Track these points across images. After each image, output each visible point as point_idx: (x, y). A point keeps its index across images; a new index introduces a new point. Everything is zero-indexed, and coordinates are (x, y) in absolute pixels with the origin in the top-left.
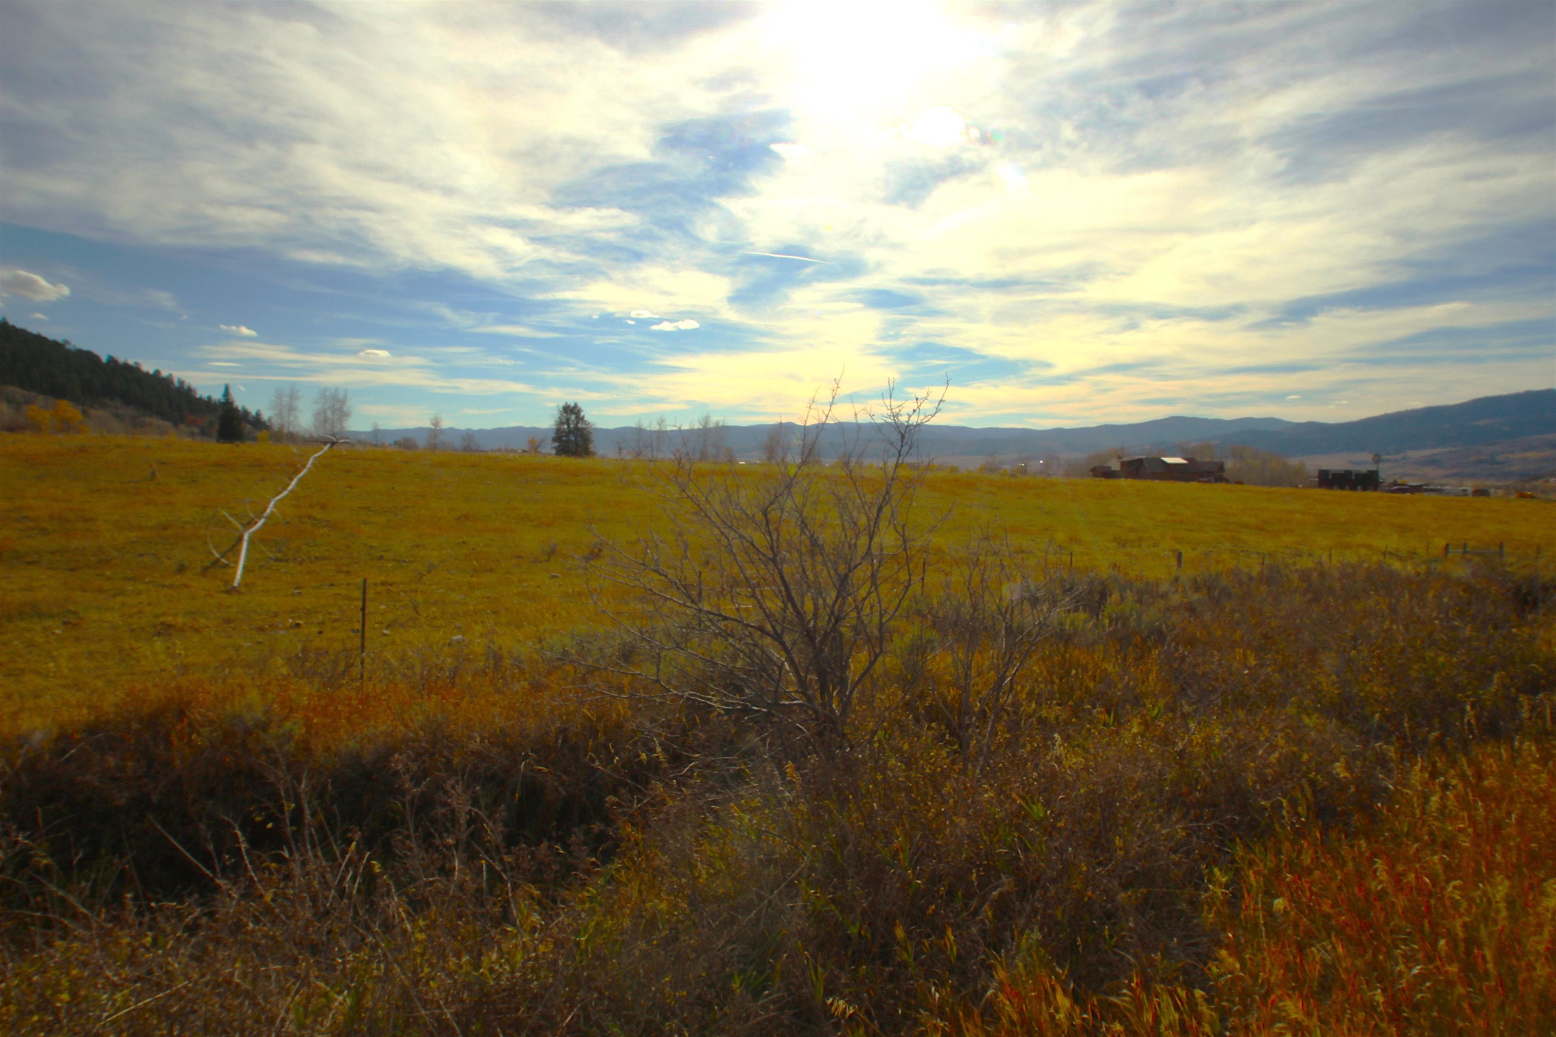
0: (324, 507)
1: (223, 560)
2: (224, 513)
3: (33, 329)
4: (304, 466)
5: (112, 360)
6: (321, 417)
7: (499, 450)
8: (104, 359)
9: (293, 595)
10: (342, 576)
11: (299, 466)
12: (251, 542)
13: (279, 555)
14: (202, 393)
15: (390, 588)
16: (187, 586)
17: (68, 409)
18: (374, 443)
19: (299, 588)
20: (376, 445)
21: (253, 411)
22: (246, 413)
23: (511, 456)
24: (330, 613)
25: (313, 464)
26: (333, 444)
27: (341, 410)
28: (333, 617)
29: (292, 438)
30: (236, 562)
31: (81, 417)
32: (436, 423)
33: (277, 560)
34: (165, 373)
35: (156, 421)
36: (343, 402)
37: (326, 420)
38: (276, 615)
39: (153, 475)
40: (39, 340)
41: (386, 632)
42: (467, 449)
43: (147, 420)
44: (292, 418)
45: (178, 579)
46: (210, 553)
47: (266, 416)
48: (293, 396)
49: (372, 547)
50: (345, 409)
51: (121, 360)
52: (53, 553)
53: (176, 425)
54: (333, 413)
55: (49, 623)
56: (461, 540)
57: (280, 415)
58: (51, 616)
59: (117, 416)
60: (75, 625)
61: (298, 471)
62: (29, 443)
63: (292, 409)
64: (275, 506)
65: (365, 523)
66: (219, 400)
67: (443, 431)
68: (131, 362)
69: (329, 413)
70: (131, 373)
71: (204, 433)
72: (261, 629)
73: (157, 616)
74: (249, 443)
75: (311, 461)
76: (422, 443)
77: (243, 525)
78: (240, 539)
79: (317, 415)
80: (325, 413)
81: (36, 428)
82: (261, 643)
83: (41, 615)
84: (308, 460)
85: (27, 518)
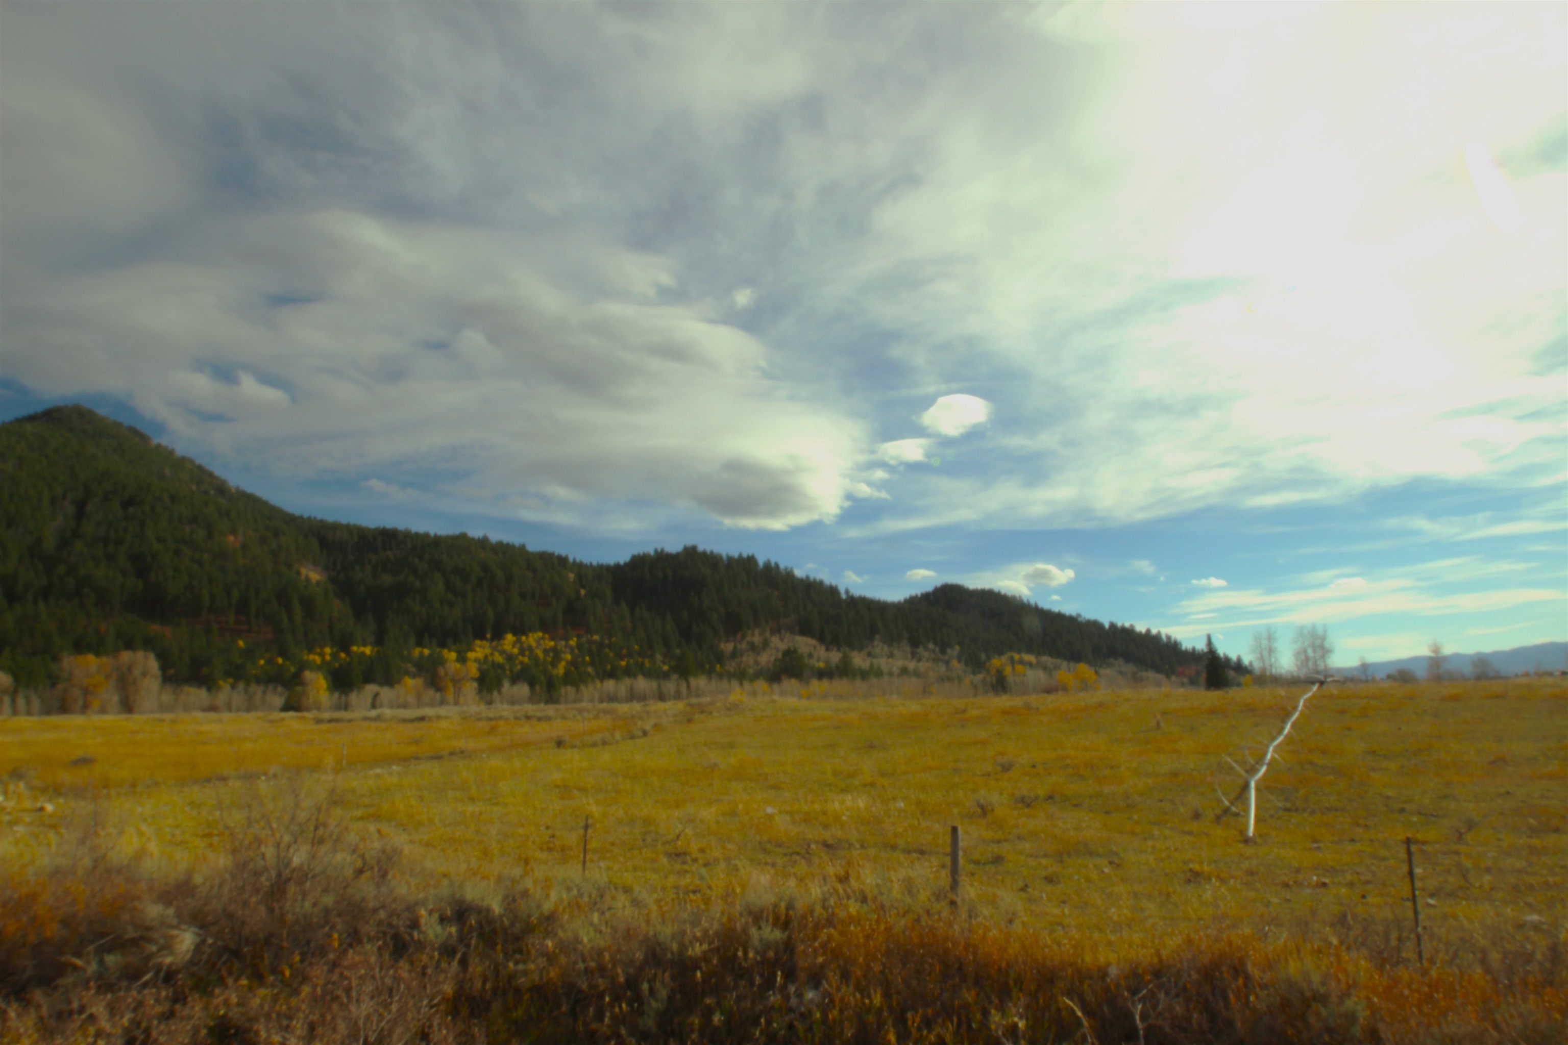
0: (1324, 752)
1: (1234, 809)
2: (1229, 760)
3: (1056, 609)
4: (1295, 708)
5: (1112, 625)
6: (1303, 657)
7: (1527, 674)
8: (1107, 626)
9: (1310, 849)
10: (1360, 830)
11: (1290, 708)
12: (1258, 790)
13: (1288, 805)
14: (1187, 645)
15: (1424, 848)
16: (1207, 835)
17: (1083, 668)
18: (1364, 678)
19: (1316, 841)
20: (1367, 681)
21: (1233, 656)
22: (1227, 660)
23: (1548, 680)
24: (1358, 873)
25: (1304, 706)
26: (1322, 683)
27: (1322, 647)
28: (1363, 878)
29: (1276, 680)
30: (1247, 810)
31: (1094, 677)
32: (1436, 650)
33: (1285, 810)
34: (1154, 631)
35: (1151, 674)
36: (1323, 638)
37: (1307, 659)
38: (1298, 871)
39: (1158, 724)
40: (1060, 617)
41: (1431, 901)
42: (1479, 678)
43: (1144, 674)
44: (1273, 660)
45: (1195, 826)
46: (1219, 801)
47: (1246, 661)
48: (1270, 637)
49: (1388, 797)
50: (1327, 645)
51: (1119, 624)
52: (1091, 797)
53: (1168, 676)
54: (1314, 651)
55: (1098, 861)
56: (1502, 790)
57: (1261, 658)
58: (1099, 855)
59: (1121, 673)
60: (1118, 865)
61: (1288, 715)
62: (1059, 701)
63: (1271, 651)
64: (1275, 751)
65: (1373, 769)
66: (1202, 650)
67: (1446, 659)
68: (1127, 625)
69: (1310, 652)
70: (1127, 634)
71: (1193, 682)
72: (1286, 885)
73: (1184, 863)
74: (1235, 688)
75: (1301, 703)
76: (1421, 672)
77: (1247, 771)
78: (1246, 787)
79: (1297, 655)
80: (1305, 651)
81: (1065, 689)
82: (1289, 901)
83: (1091, 853)
84: (1299, 702)
85: (1067, 766)
